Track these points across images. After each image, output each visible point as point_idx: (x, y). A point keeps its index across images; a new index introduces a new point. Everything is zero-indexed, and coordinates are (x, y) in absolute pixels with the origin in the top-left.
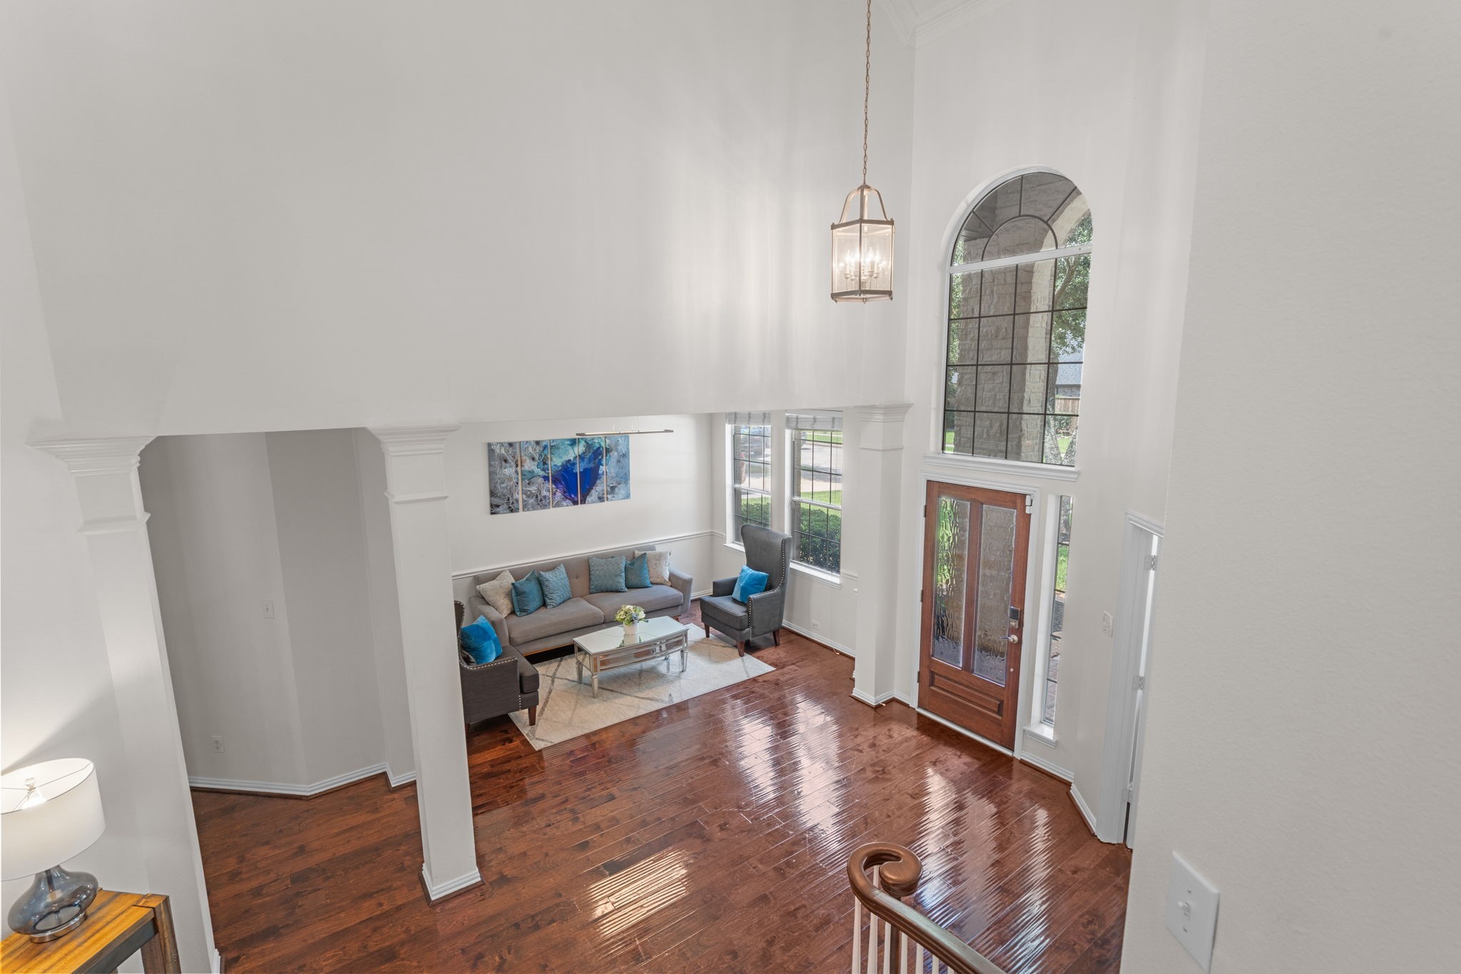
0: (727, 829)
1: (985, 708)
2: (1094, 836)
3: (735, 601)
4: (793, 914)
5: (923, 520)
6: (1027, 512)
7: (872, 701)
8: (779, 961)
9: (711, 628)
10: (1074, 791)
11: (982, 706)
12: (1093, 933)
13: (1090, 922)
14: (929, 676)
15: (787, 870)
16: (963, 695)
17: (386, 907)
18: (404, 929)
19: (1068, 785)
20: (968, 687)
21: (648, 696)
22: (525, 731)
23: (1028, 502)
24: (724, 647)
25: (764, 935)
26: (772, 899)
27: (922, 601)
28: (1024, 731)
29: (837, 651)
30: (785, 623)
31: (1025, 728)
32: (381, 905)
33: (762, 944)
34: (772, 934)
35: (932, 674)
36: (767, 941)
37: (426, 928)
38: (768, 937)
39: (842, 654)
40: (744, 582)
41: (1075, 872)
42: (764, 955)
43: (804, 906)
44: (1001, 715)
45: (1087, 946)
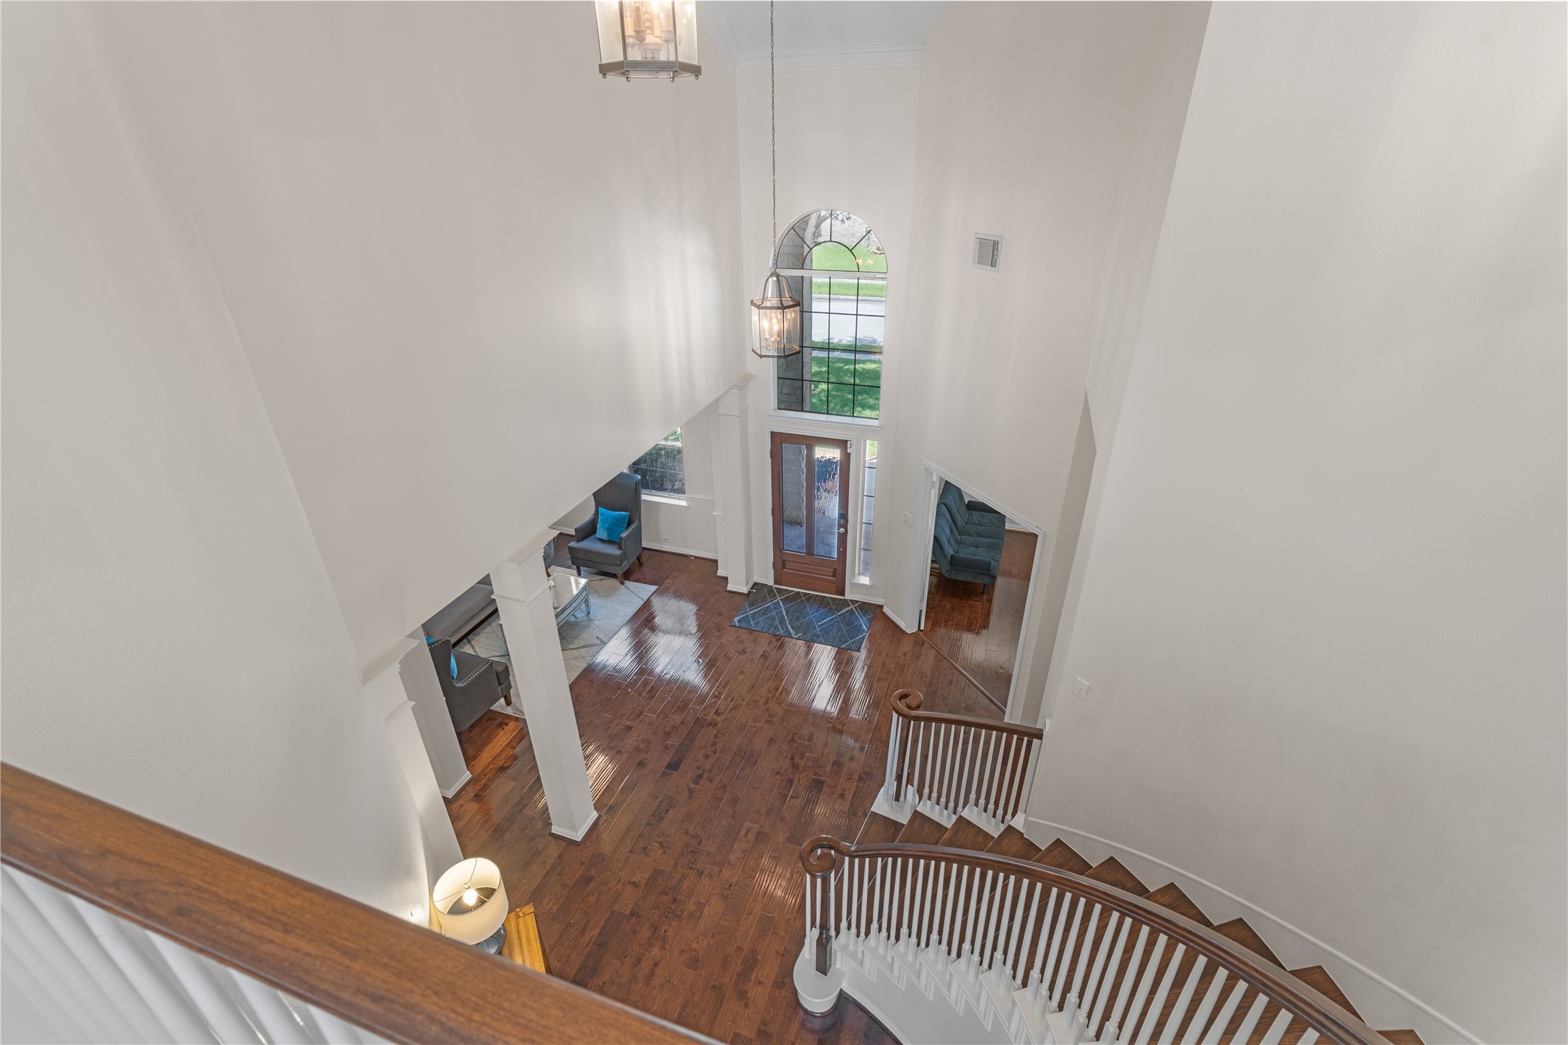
0: (721, 713)
1: (823, 575)
2: (904, 632)
3: (601, 540)
4: (792, 740)
5: (769, 460)
6: (849, 452)
7: (744, 589)
8: (803, 765)
9: (581, 568)
10: (886, 610)
11: (821, 575)
12: (925, 682)
13: (921, 678)
14: (781, 563)
15: (772, 720)
16: (809, 571)
17: (550, 862)
18: (578, 864)
19: (882, 607)
20: (811, 565)
21: (580, 645)
22: (509, 711)
23: (849, 446)
24: (601, 580)
25: (786, 757)
26: (776, 738)
27: (773, 515)
28: (851, 584)
29: (692, 556)
30: (645, 544)
31: (852, 581)
32: (545, 862)
33: (788, 762)
34: (790, 755)
35: (784, 561)
36: (790, 759)
37: (593, 856)
38: (789, 757)
39: (696, 557)
40: (608, 524)
41: (905, 655)
42: (794, 766)
43: (795, 734)
44: (836, 577)
45: (925, 689)
